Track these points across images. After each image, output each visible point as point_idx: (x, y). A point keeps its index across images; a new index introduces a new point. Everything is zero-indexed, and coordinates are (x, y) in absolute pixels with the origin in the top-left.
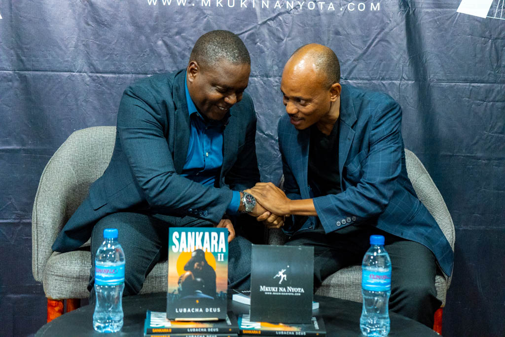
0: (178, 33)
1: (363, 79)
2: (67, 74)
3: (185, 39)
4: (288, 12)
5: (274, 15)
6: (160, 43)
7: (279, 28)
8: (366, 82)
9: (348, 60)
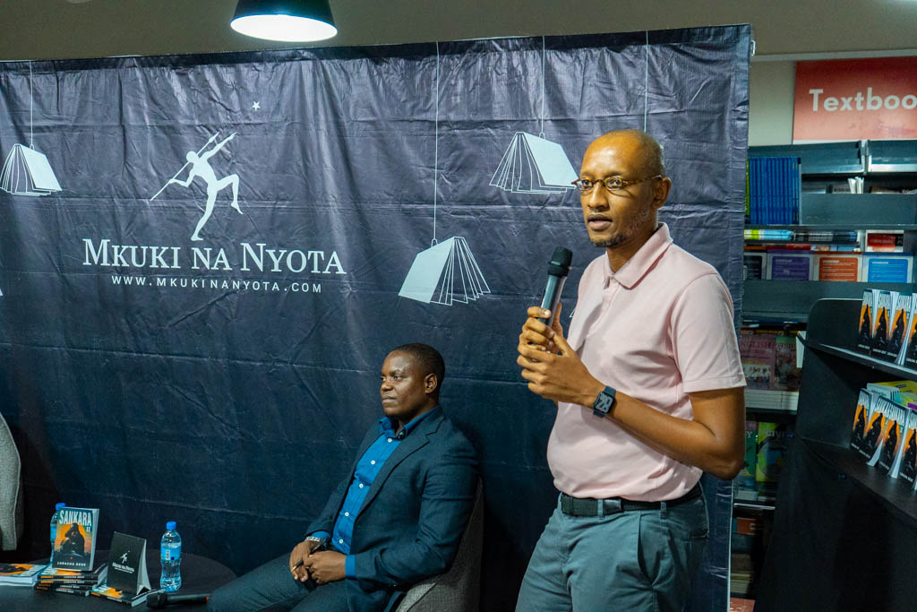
0: (138, 313)
1: (307, 364)
2: (49, 349)
3: (144, 318)
4: (235, 292)
5: (222, 295)
6: (123, 321)
7: (226, 308)
8: (310, 367)
9: (292, 343)
